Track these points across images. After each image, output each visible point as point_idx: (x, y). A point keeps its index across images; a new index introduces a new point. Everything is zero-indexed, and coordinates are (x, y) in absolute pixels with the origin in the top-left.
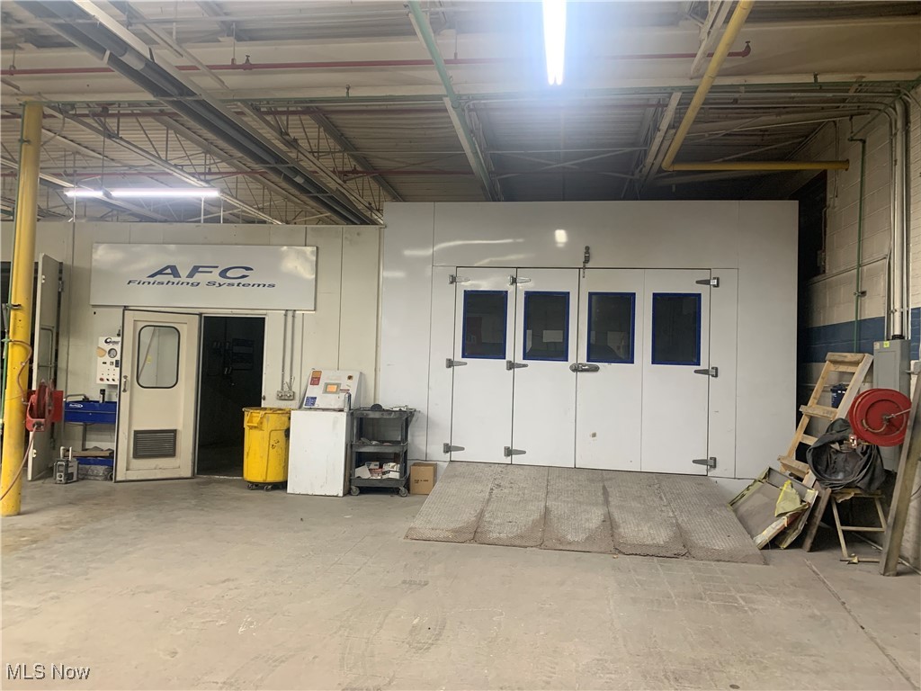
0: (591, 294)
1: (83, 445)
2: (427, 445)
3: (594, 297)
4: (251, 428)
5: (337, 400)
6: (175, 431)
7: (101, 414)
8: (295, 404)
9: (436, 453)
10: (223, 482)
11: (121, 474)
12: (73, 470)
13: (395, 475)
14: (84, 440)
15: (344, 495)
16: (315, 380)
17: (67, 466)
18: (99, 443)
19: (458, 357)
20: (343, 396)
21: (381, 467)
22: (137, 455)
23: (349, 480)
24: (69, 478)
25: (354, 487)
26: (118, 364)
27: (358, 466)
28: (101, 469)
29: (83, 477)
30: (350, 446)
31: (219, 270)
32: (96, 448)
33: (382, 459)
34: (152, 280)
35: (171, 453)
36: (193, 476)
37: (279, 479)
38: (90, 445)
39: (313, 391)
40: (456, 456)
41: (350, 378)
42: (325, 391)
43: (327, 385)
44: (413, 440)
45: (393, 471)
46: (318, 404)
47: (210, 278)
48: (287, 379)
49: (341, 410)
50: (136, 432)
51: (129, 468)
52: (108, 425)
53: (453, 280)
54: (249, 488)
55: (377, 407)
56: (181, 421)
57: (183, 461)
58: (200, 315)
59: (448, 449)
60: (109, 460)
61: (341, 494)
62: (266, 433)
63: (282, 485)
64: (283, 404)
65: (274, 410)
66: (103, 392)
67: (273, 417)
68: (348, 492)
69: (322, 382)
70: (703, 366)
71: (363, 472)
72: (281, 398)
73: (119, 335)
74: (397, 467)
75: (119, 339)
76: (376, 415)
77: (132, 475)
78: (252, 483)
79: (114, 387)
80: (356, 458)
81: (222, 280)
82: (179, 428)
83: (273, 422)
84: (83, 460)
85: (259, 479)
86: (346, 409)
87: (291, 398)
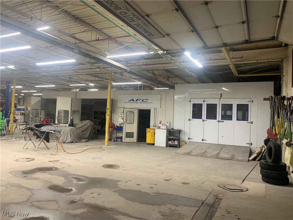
0: (222, 104)
1: (116, 135)
2: (184, 137)
3: (223, 105)
4: (148, 132)
5: (165, 127)
6: (133, 133)
7: (120, 129)
8: (157, 128)
9: (186, 140)
10: (143, 143)
11: (123, 141)
12: (115, 139)
13: (177, 143)
14: (116, 134)
15: (166, 147)
16: (160, 123)
17: (114, 139)
18: (119, 135)
19: (191, 118)
20: (166, 126)
21: (174, 142)
22: (126, 137)
23: (167, 144)
24: (114, 141)
25: (168, 146)
26: (123, 119)
27: (169, 141)
28: (120, 140)
29: (117, 141)
30: (167, 137)
31: (142, 100)
32: (119, 136)
33: (174, 140)
34: (129, 102)
35: (133, 137)
36: (137, 142)
37: (153, 143)
38: (118, 135)
39: (160, 125)
40: (191, 140)
41: (167, 122)
42: (162, 125)
43: (163, 124)
44: (181, 137)
45: (176, 143)
46: (161, 128)
47: (140, 101)
48: (155, 123)
49: (165, 129)
50: (126, 132)
51: (125, 140)
52: (121, 131)
53: (190, 101)
54: (147, 144)
55: (173, 129)
56: (134, 130)
57: (135, 139)
58: (138, 109)
59: (189, 139)
60: (121, 138)
61: (165, 147)
62: (150, 133)
63: (153, 144)
64: (154, 128)
65: (152, 129)
66: (120, 124)
67: (152, 130)
68: (167, 146)
69: (162, 123)
70: (249, 121)
71: (170, 142)
72: (154, 126)
73: (123, 113)
74: (177, 142)
75: (123, 114)
76: (173, 130)
77: (125, 141)
78: (148, 143)
79: (122, 123)
80: (168, 140)
81: (142, 102)
82: (134, 132)
83: (152, 131)
84: (117, 138)
85: (149, 143)
86: (166, 129)
87: (156, 126)
